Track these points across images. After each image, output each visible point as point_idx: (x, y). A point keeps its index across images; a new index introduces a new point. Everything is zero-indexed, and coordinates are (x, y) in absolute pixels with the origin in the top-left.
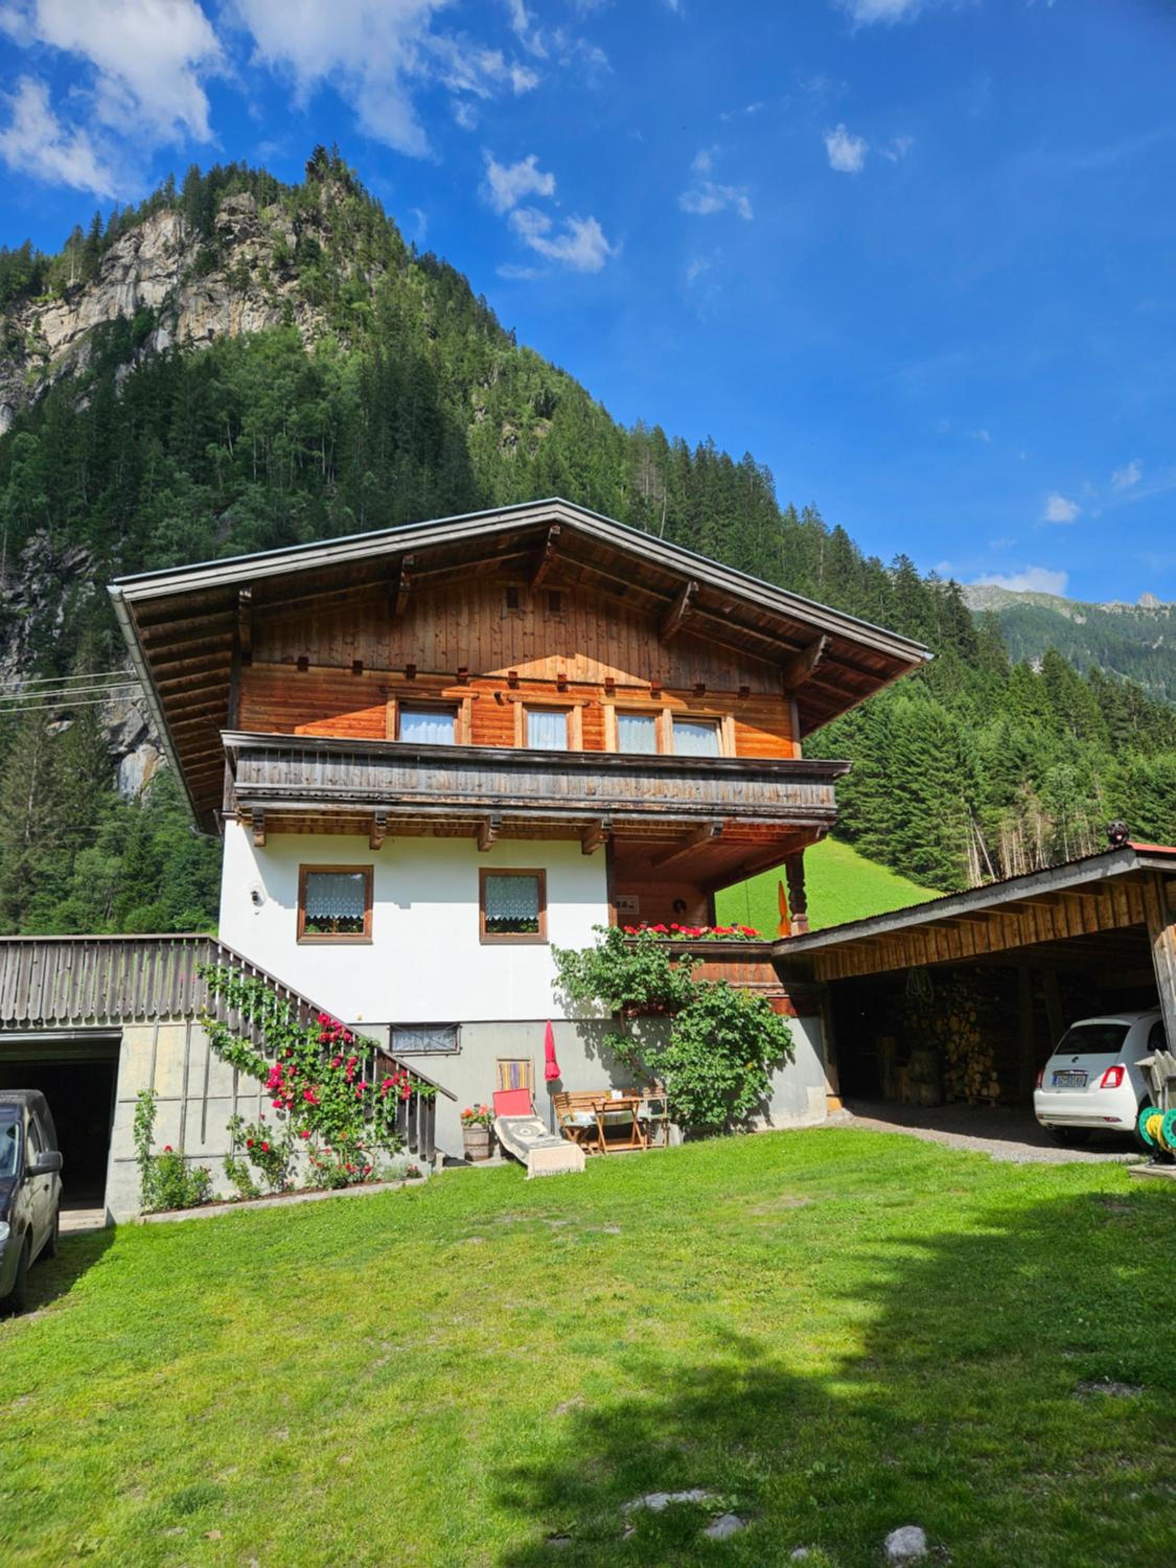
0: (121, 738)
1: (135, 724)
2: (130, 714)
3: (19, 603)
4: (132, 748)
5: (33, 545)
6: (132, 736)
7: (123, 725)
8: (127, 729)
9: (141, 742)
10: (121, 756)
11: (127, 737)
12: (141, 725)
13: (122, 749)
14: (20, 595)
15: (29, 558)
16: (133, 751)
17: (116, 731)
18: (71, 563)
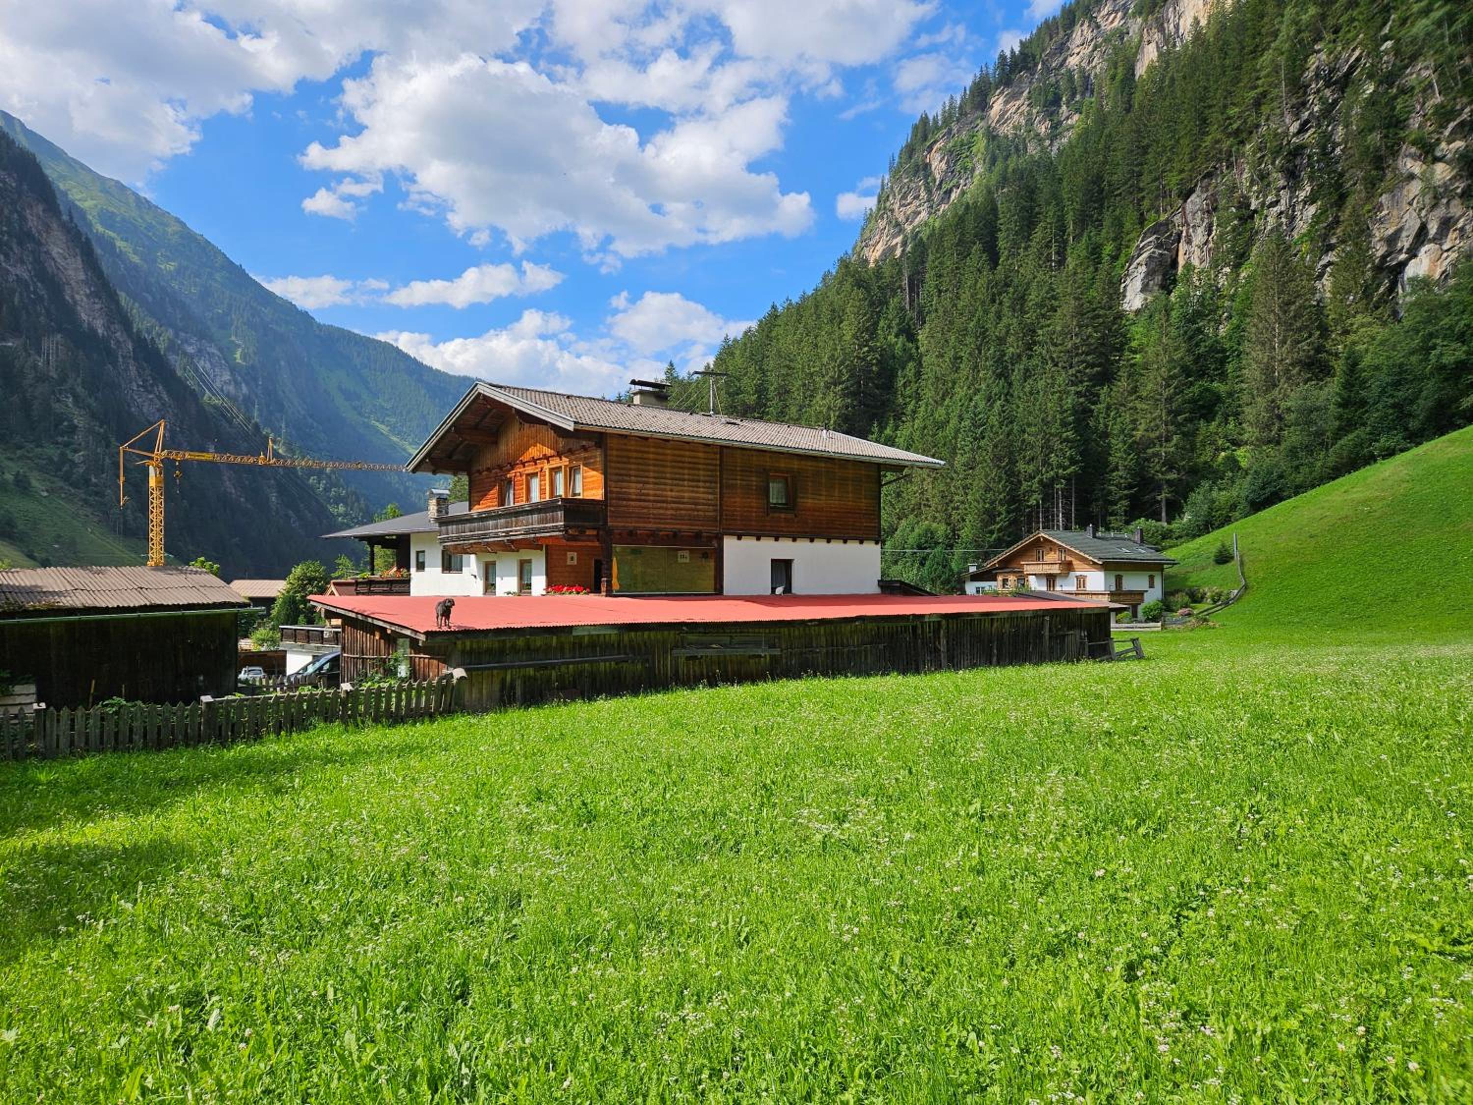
0: (1399, 245)
1: (1412, 224)
2: (1406, 217)
3: (1307, 130)
4: (1413, 253)
5: (1313, 62)
6: (1411, 239)
7: (1400, 230)
8: (1404, 234)
9: (1422, 244)
10: (1403, 265)
11: (1405, 242)
12: (1418, 225)
13: (1403, 257)
14: (1307, 122)
15: (1311, 80)
16: (1415, 256)
17: (1391, 241)
18: (1346, 68)
